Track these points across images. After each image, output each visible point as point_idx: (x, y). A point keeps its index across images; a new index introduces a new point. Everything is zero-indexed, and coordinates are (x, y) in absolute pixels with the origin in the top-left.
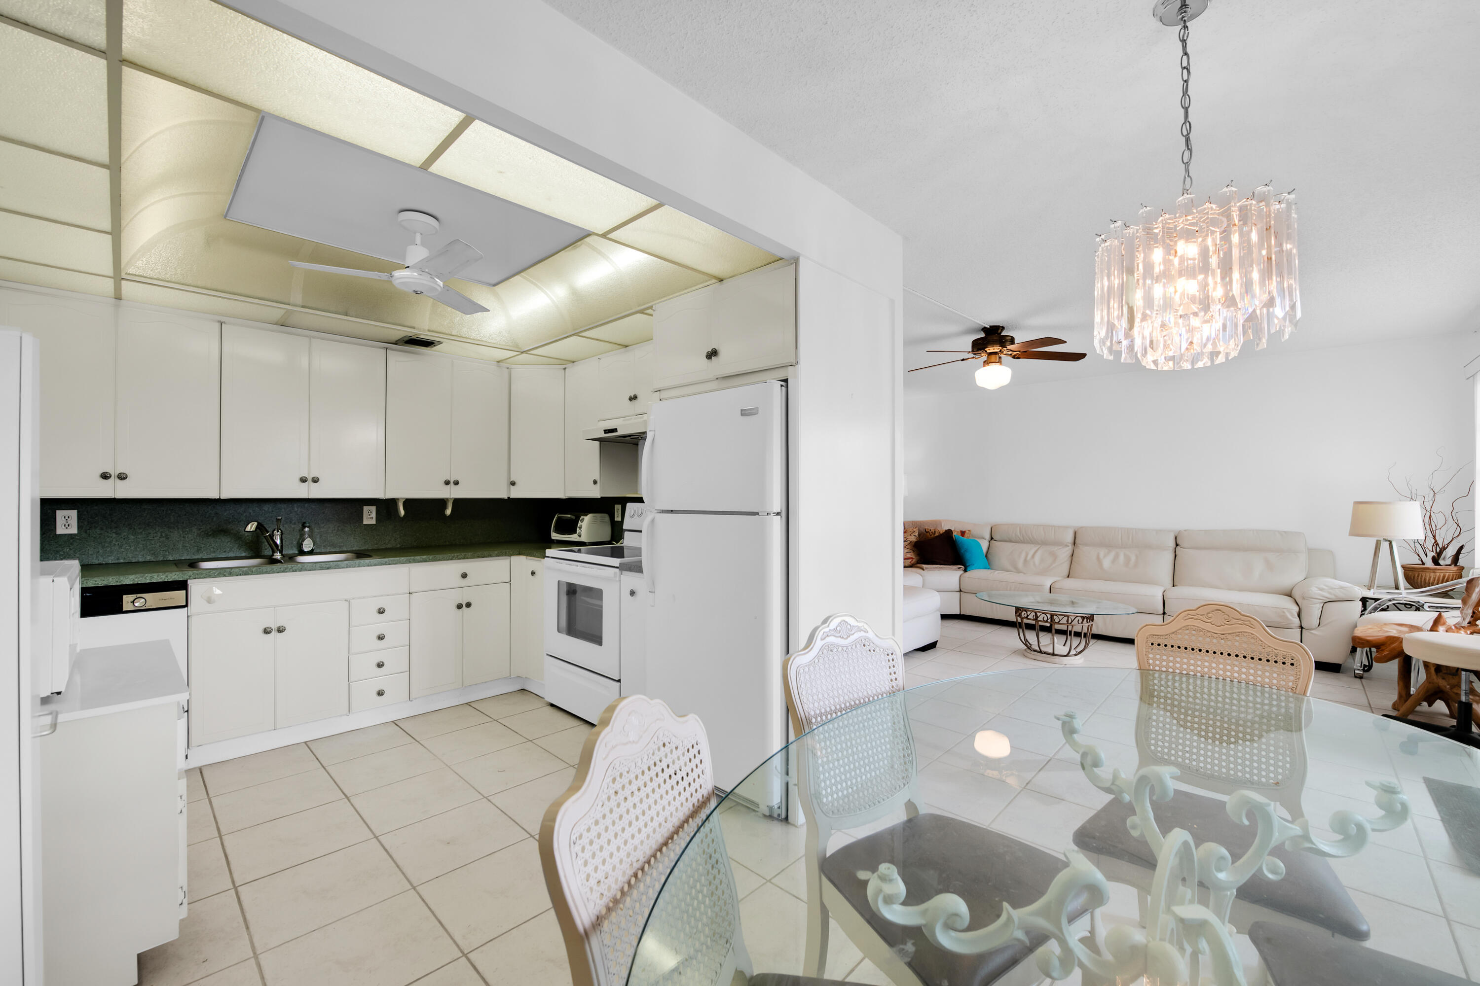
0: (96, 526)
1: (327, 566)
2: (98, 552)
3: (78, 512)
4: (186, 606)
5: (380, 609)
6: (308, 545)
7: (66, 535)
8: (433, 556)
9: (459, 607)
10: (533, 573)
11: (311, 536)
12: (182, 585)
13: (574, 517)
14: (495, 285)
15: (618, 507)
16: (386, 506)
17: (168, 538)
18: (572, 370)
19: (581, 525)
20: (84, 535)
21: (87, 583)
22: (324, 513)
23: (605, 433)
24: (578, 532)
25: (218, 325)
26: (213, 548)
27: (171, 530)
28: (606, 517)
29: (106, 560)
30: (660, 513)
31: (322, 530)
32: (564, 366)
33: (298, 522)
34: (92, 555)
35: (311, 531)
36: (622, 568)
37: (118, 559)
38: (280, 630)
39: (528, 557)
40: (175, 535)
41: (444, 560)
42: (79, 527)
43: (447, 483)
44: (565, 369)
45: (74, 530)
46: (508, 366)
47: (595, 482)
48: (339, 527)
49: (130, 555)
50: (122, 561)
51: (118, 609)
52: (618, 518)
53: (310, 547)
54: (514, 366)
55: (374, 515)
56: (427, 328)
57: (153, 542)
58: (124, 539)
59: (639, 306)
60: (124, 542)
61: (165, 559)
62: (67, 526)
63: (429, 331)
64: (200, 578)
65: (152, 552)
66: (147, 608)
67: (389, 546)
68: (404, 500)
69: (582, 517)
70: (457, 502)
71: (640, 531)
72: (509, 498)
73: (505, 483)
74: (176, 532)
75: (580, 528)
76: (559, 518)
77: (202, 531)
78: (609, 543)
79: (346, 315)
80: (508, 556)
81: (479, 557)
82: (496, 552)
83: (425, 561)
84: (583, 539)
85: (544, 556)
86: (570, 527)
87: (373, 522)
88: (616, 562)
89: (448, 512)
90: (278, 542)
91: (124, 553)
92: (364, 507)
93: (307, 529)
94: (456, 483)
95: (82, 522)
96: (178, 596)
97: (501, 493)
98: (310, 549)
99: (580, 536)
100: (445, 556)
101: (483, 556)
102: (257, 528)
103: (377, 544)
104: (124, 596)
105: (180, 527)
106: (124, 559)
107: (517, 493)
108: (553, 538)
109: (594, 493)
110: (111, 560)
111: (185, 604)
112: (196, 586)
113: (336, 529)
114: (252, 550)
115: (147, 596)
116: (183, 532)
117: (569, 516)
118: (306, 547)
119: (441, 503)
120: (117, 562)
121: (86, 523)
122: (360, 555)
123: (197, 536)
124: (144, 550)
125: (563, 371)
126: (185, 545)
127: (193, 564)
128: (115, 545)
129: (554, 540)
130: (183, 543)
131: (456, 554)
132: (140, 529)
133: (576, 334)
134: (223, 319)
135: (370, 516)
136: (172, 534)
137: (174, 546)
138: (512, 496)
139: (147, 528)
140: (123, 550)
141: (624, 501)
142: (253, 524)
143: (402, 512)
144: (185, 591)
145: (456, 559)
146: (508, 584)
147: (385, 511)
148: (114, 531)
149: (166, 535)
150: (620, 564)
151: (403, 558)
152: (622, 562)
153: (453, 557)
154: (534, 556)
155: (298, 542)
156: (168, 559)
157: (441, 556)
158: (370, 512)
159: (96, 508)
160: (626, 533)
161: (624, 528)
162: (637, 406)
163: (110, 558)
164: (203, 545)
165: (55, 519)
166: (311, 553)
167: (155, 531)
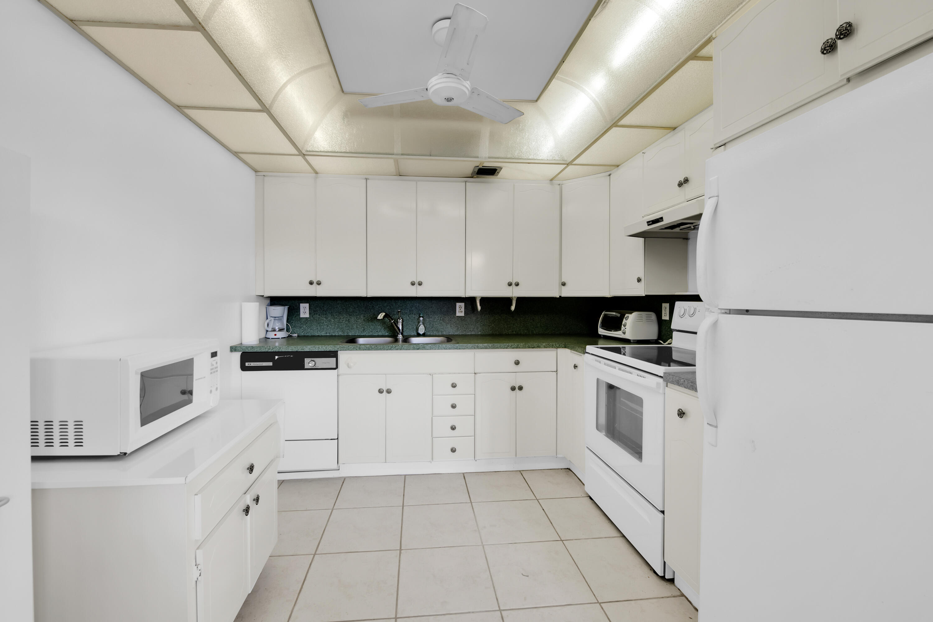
0: (317, 313)
1: (418, 347)
2: (318, 328)
3: (309, 305)
4: (337, 368)
5: (453, 384)
6: (422, 330)
7: (304, 318)
8: (492, 344)
9: (513, 389)
10: (575, 367)
11: (423, 324)
12: (334, 354)
13: (619, 315)
14: (537, 101)
15: (666, 306)
16: (470, 301)
17: (349, 322)
18: (617, 174)
19: (626, 323)
20: (312, 318)
21: (288, 349)
22: (432, 307)
23: (648, 225)
24: (622, 329)
25: (365, 181)
26: (371, 329)
27: (351, 317)
28: (653, 316)
29: (321, 333)
30: (726, 313)
31: (431, 319)
32: (609, 173)
33: (417, 314)
34: (315, 330)
35: (423, 320)
36: (667, 379)
37: (326, 333)
38: (389, 392)
39: (572, 351)
40: (353, 319)
41: (501, 348)
42: (310, 314)
43: (510, 284)
44: (610, 175)
45: (307, 315)
46: (559, 182)
47: (639, 280)
48: (441, 317)
49: (332, 331)
50: (328, 334)
51: (301, 367)
52: (666, 317)
53: (422, 331)
54: (564, 182)
55: (463, 309)
56: (487, 155)
57: (342, 324)
58: (329, 321)
59: (690, 51)
60: (329, 324)
61: (348, 335)
62: (305, 313)
63: (489, 158)
64: (343, 350)
65: (342, 330)
66: (316, 367)
67: (473, 333)
68: (480, 298)
69: (627, 315)
70: (520, 300)
71: (696, 333)
72: (560, 296)
73: (557, 284)
74: (353, 318)
75: (625, 326)
76: (605, 315)
77: (366, 318)
78: (656, 342)
79: (431, 156)
80: (555, 348)
81: (529, 347)
82: (544, 344)
83: (486, 348)
84: (628, 336)
85: (585, 352)
86: (616, 324)
87: (462, 314)
88: (660, 370)
89: (513, 308)
90: (400, 328)
91: (329, 330)
92: (457, 303)
93: (421, 319)
94: (517, 284)
95: (311, 311)
96: (331, 362)
97: (553, 292)
98: (423, 333)
99: (624, 333)
100: (502, 345)
101: (533, 346)
102: (384, 317)
103: (465, 331)
104: (305, 359)
105: (355, 315)
106: (329, 333)
107: (567, 292)
108: (599, 333)
109: (639, 291)
110: (323, 334)
111: (335, 367)
112: (343, 356)
113: (439, 319)
114: (391, 331)
115: (317, 360)
116: (357, 318)
117: (614, 313)
118: (421, 331)
119: (508, 300)
120: (326, 335)
121: (313, 311)
122: (449, 339)
123: (363, 321)
124: (338, 328)
125: (608, 177)
126: (357, 326)
127: (352, 340)
128: (325, 324)
129: (601, 335)
130: (356, 325)
131: (510, 344)
132: (336, 315)
133: (615, 124)
134: (367, 177)
135: (460, 310)
136: (351, 319)
137: (352, 326)
138: (563, 295)
139: (340, 315)
140: (329, 328)
141: (672, 300)
142: (382, 314)
143: (479, 308)
144: (335, 358)
145: (510, 348)
146: (555, 373)
147: (470, 307)
148: (325, 316)
149: (349, 320)
150: (665, 373)
151: (469, 345)
152: (667, 371)
153: (508, 346)
154: (576, 351)
155: (417, 327)
156: (349, 335)
157: (499, 345)
158: (460, 307)
159: (317, 302)
160: (675, 334)
161: (673, 327)
162: (689, 191)
163: (323, 332)
164: (366, 327)
165: (300, 308)
166: (424, 335)
167: (343, 317)
